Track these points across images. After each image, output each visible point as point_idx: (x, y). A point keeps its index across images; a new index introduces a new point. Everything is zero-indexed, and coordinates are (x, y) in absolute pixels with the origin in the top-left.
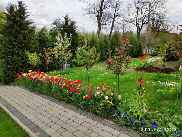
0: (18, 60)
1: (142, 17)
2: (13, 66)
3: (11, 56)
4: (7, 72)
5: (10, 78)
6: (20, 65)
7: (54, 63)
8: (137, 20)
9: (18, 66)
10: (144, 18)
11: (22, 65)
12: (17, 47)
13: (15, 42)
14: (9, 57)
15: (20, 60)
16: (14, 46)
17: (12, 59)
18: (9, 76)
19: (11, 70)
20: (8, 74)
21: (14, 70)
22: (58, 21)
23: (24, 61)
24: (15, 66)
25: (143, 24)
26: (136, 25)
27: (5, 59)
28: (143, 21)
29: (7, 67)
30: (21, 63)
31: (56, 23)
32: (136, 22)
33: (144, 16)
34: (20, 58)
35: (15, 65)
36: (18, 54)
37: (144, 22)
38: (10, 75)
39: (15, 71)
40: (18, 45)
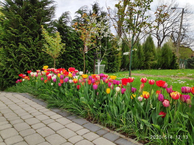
0: (25, 52)
1: (164, 29)
2: (16, 61)
3: (14, 44)
4: (5, 69)
5: (9, 80)
6: (27, 60)
7: (76, 65)
8: (158, 32)
9: (24, 61)
10: (166, 30)
11: (31, 60)
12: (25, 32)
13: (24, 24)
14: (12, 46)
15: (28, 53)
16: (21, 31)
17: (15, 49)
18: (8, 77)
19: (12, 67)
20: (7, 73)
21: (16, 67)
22: (84, 9)
23: (34, 55)
24: (19, 61)
25: (164, 36)
26: (157, 37)
27: (4, 48)
28: (164, 33)
29: (6, 61)
30: (29, 57)
31: (81, 12)
32: (157, 34)
33: (165, 28)
34: (28, 50)
35: (19, 59)
36: (26, 43)
37: (165, 35)
38: (10, 74)
39: (18, 68)
40: (28, 29)
